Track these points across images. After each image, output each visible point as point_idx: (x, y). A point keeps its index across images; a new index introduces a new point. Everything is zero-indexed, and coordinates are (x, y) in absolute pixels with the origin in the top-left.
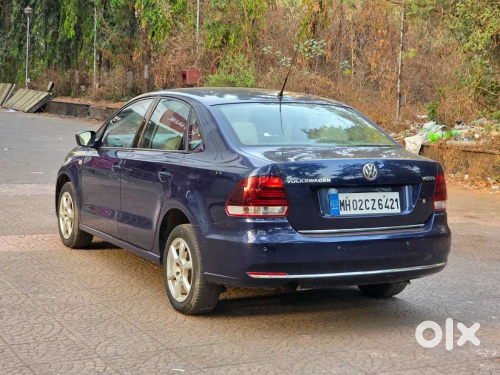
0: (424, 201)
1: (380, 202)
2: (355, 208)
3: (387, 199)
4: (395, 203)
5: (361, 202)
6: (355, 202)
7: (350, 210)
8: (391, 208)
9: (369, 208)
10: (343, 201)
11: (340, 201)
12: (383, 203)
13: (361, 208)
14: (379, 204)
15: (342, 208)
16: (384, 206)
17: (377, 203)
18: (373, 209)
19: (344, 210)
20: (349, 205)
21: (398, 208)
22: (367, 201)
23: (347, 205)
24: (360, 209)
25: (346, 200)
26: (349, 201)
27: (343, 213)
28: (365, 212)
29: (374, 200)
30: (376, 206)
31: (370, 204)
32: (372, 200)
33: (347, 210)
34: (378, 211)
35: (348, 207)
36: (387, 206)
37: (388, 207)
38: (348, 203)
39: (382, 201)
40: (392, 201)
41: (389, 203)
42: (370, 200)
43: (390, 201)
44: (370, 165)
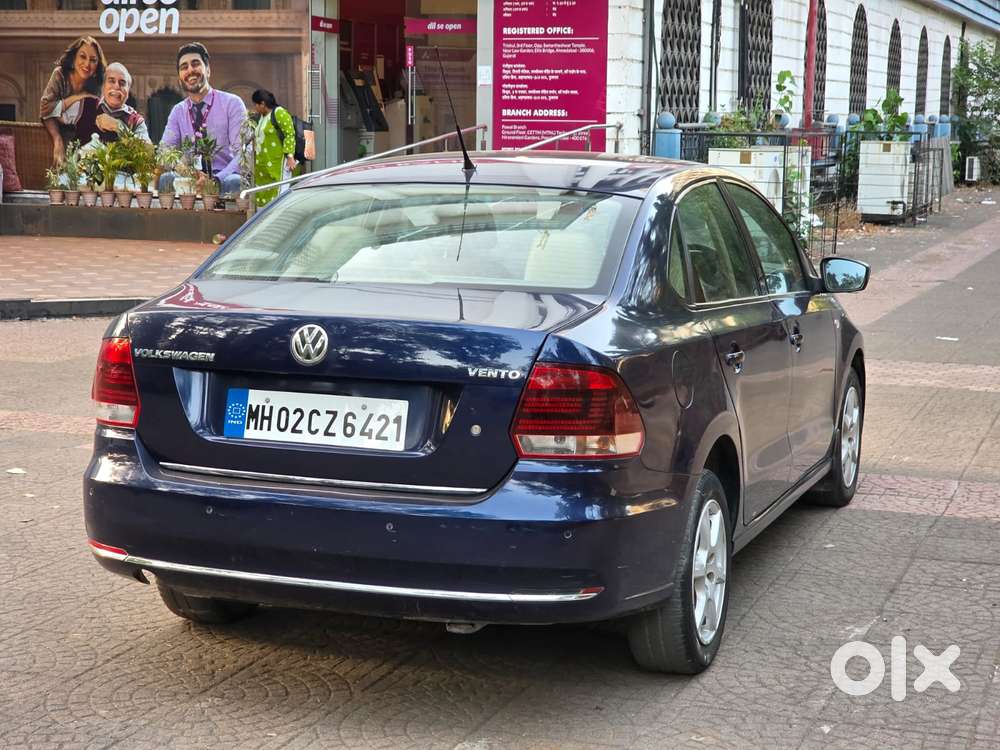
0: (476, 430)
1: (350, 420)
2: (282, 426)
3: (371, 416)
4: (393, 427)
5: (299, 414)
6: (284, 413)
7: (269, 429)
8: (378, 437)
9: (317, 431)
10: (258, 406)
11: (251, 406)
12: (359, 424)
13: (297, 428)
14: (346, 425)
15: (252, 424)
16: (358, 430)
17: (339, 421)
18: (327, 433)
19: (256, 428)
20: (269, 418)
21: (398, 440)
22: (315, 415)
23: (263, 418)
24: (294, 430)
25: (264, 407)
26: (271, 408)
27: (251, 433)
28: (305, 438)
29: (335, 414)
30: (338, 426)
31: (320, 423)
32: (328, 412)
33: (261, 429)
34: (339, 440)
35: (266, 422)
36: (367, 431)
37: (369, 435)
38: (267, 414)
39: (354, 417)
40: (383, 421)
41: (375, 426)
42: (323, 412)
43: (379, 419)
44: (313, 328)
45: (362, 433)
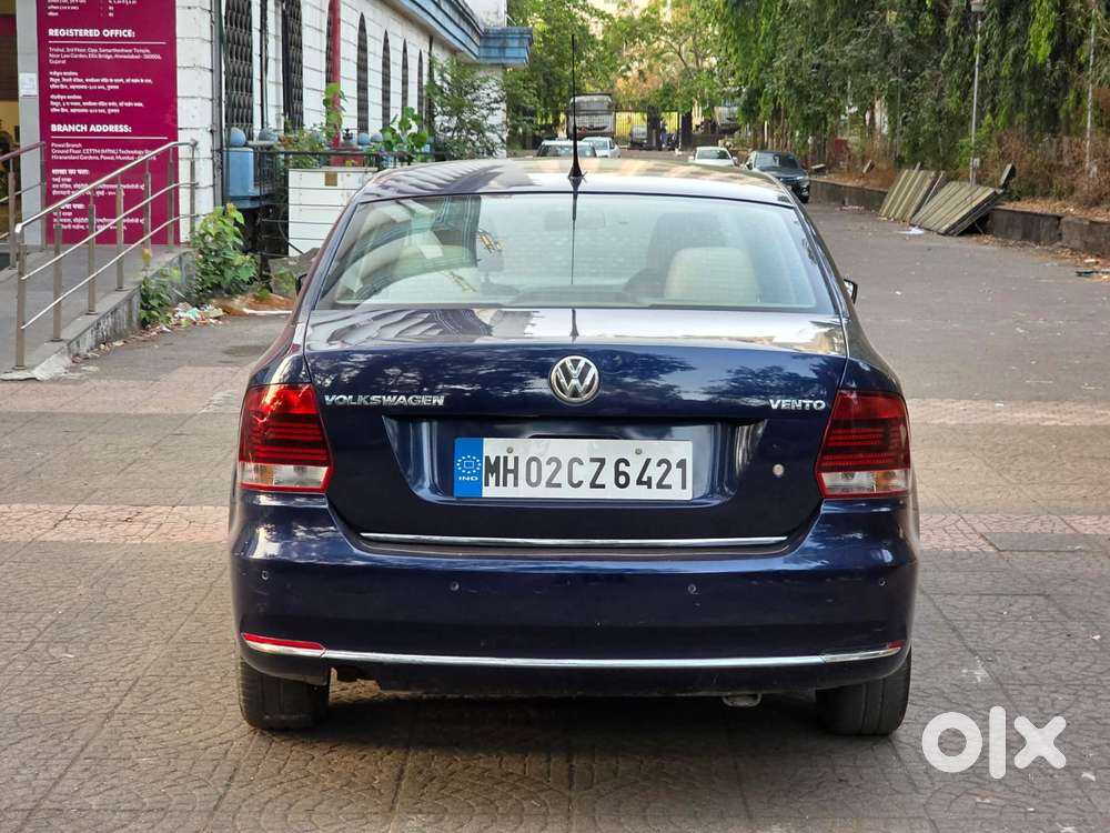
0: (778, 470)
1: (622, 467)
2: (534, 479)
3: (648, 461)
4: (676, 474)
5: (554, 465)
6: (534, 465)
7: (516, 485)
8: (660, 486)
9: (580, 483)
10: (498, 458)
11: (487, 458)
12: (634, 472)
13: (554, 481)
14: (618, 473)
15: (492, 480)
16: (633, 479)
17: (609, 470)
18: (593, 485)
19: (497, 485)
20: (515, 471)
21: (684, 487)
22: (576, 464)
23: (507, 471)
24: (550, 484)
25: (506, 458)
26: (516, 459)
27: (491, 491)
28: (567, 493)
29: (602, 461)
30: (607, 476)
31: (585, 472)
32: (593, 460)
33: (505, 484)
34: (611, 493)
35: (510, 477)
36: (645, 479)
37: (649, 484)
38: (511, 466)
39: (627, 464)
40: (664, 466)
41: (654, 473)
42: (586, 461)
43: (659, 465)
44: (579, 361)
45: (639, 482)
